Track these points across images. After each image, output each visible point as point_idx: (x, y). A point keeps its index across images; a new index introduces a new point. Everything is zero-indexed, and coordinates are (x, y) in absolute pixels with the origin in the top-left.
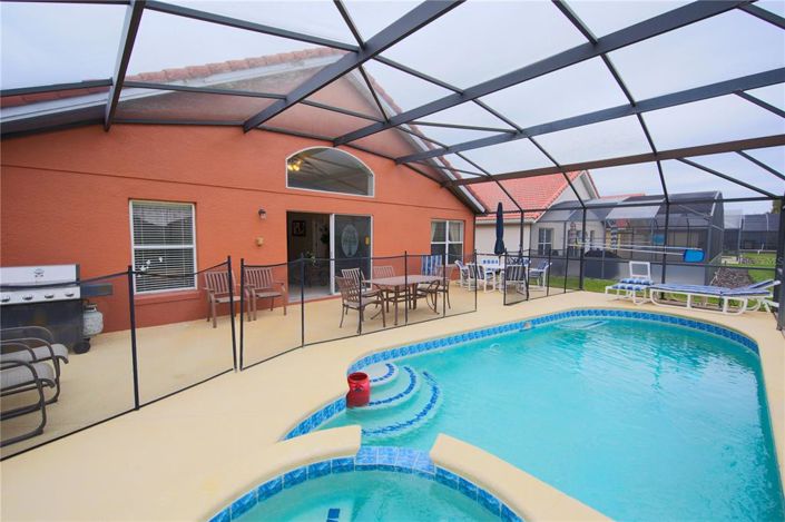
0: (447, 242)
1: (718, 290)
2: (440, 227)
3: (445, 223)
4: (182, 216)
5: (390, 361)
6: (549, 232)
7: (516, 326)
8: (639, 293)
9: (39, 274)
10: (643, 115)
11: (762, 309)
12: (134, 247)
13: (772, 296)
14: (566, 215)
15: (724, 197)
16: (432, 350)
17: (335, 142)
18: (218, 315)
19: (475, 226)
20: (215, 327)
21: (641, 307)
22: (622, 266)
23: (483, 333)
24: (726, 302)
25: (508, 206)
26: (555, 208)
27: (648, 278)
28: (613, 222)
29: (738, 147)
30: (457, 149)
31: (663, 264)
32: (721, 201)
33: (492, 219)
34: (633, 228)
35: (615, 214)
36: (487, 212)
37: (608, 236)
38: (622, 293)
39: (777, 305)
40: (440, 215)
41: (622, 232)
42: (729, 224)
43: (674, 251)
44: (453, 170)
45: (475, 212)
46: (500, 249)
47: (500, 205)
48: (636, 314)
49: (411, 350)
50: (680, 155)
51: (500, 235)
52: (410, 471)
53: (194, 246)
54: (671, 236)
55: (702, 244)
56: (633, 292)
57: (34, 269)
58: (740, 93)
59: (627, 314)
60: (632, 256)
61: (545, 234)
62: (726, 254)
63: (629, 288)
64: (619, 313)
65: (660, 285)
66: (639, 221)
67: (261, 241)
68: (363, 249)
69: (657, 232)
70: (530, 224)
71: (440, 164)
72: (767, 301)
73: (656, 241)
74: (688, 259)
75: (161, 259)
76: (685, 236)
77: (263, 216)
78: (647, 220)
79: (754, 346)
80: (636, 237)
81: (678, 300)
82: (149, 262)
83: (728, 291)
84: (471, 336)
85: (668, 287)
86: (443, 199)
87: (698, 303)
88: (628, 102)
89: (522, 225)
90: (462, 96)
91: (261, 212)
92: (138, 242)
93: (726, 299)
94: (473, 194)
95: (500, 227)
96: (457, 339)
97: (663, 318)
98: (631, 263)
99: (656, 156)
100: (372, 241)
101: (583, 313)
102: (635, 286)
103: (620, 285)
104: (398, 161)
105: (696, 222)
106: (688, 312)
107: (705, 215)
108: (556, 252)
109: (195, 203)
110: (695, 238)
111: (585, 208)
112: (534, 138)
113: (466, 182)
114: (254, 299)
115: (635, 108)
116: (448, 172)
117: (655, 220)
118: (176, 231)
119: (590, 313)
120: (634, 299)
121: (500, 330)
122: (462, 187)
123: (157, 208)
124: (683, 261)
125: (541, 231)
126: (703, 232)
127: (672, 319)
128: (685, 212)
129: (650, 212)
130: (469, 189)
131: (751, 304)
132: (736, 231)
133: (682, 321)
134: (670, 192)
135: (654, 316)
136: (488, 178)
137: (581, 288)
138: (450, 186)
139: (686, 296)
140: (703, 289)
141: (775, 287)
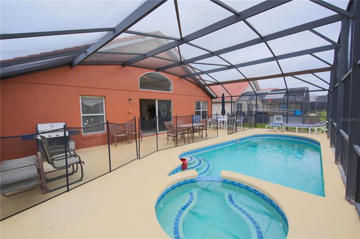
0: (201, 110)
1: (307, 125)
2: (198, 104)
3: (200, 102)
4: (99, 102)
5: (190, 155)
6: (241, 105)
7: (234, 142)
8: (278, 128)
9: (52, 127)
10: (278, 61)
11: (323, 132)
12: (82, 115)
13: (326, 126)
14: (247, 98)
15: (309, 90)
16: (205, 151)
17: (158, 70)
18: (117, 142)
19: (212, 103)
20: (116, 146)
21: (279, 133)
22: (271, 118)
23: (222, 144)
24: (310, 130)
25: (226, 94)
26: (243, 95)
27: (281, 122)
28: (267, 100)
29: (312, 72)
30: (207, 72)
31: (287, 116)
32: (308, 91)
33: (220, 100)
34: (274, 103)
35: (267, 97)
36: (217, 97)
37: (265, 106)
38: (272, 128)
39: (327, 130)
40: (198, 99)
41: (269, 104)
42: (312, 100)
43: (290, 111)
44: (203, 80)
45: (212, 97)
46: (223, 112)
47: (223, 94)
48: (278, 136)
49: (197, 151)
50: (292, 74)
51: (223, 106)
52: (214, 181)
53: (104, 114)
54: (289, 105)
55: (301, 109)
56: (276, 127)
57: (50, 124)
58: (311, 54)
59: (274, 136)
60: (274, 114)
61: (240, 106)
62: (311, 112)
63: (275, 126)
64: (271, 136)
65: (286, 124)
66: (276, 99)
67: (130, 111)
68: (169, 113)
69: (284, 104)
70: (234, 102)
71: (199, 78)
72: (324, 128)
73: (283, 108)
74: (296, 114)
75: (92, 120)
76: (294, 105)
77: (131, 101)
78: (280, 99)
79: (319, 144)
80: (275, 106)
81: (293, 129)
82: (87, 121)
83: (311, 125)
84: (218, 145)
85: (289, 125)
86: (199, 92)
87: (300, 130)
88: (273, 56)
89: (231, 102)
90: (212, 54)
91: (130, 100)
92: (83, 113)
93: (310, 128)
94: (211, 90)
95: (223, 103)
96: (213, 147)
97: (288, 136)
98: (275, 116)
99: (283, 75)
100: (172, 110)
101: (258, 136)
102: (277, 125)
103: (271, 125)
104: (181, 77)
105: (299, 99)
106: (297, 134)
107: (302, 97)
108: (244, 113)
109: (105, 97)
110: (299, 106)
111: (256, 95)
112: (238, 68)
113: (209, 85)
114: (130, 135)
115: (275, 58)
116: (201, 81)
117: (283, 99)
118: (97, 108)
119: (260, 136)
120: (277, 130)
121: (228, 143)
122: (207, 87)
123: (90, 99)
124: (294, 115)
125: (238, 104)
126: (301, 103)
127: (291, 137)
128: (294, 96)
129: (281, 96)
130: (209, 88)
131: (319, 130)
132: (314, 103)
133: (294, 137)
134: (288, 88)
135: (284, 136)
136: (218, 83)
137: (256, 127)
138: (202, 87)
139: (295, 128)
140: (302, 125)
141: (327, 123)
